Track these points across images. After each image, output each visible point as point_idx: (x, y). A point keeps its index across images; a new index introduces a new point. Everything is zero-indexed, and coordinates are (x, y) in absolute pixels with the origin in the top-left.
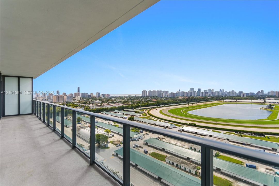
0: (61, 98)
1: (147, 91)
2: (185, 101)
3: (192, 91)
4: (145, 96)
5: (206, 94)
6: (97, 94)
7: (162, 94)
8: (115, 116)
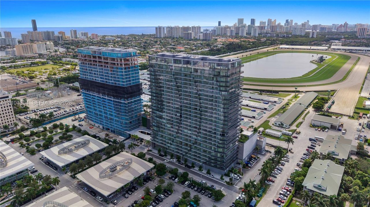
0: (29, 49)
1: (164, 28)
2: (225, 51)
3: (240, 26)
4: (162, 36)
5: (262, 30)
6: (73, 32)
7: (191, 33)
8: (143, 79)
